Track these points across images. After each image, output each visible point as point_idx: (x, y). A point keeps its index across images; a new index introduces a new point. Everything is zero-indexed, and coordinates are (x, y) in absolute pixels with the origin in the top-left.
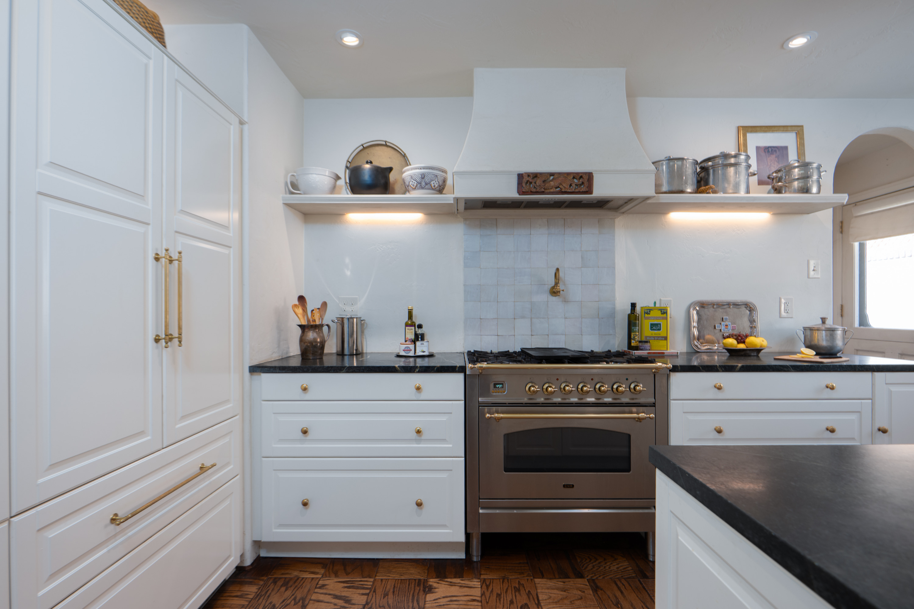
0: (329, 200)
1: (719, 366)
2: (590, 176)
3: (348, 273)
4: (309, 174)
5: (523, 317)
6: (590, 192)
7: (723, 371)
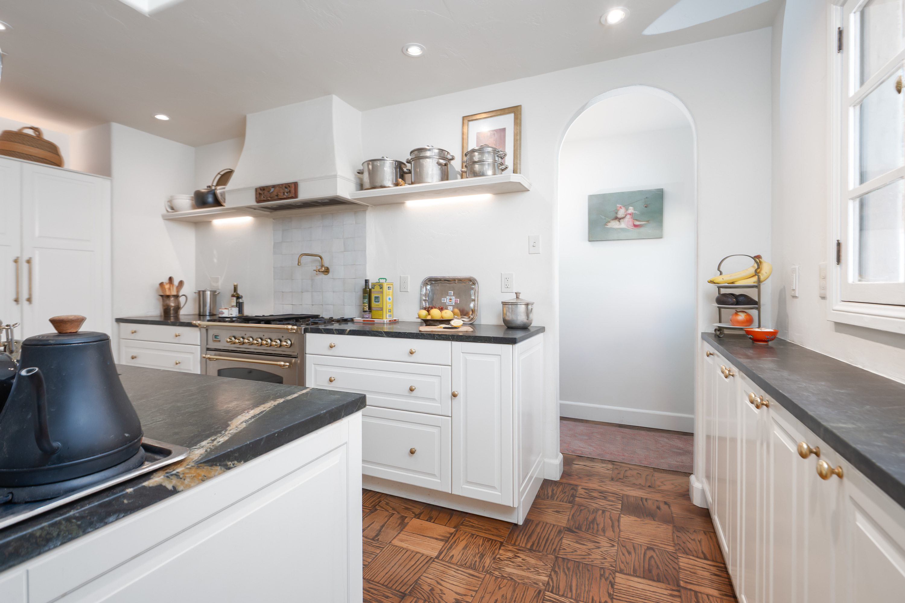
0: (181, 215)
1: (335, 329)
2: (296, 184)
3: (215, 260)
4: (176, 199)
5: (307, 291)
6: (296, 196)
7: (337, 334)
